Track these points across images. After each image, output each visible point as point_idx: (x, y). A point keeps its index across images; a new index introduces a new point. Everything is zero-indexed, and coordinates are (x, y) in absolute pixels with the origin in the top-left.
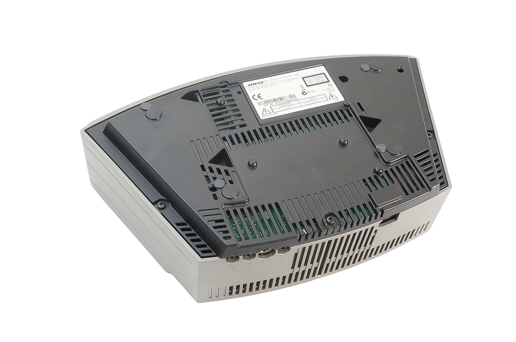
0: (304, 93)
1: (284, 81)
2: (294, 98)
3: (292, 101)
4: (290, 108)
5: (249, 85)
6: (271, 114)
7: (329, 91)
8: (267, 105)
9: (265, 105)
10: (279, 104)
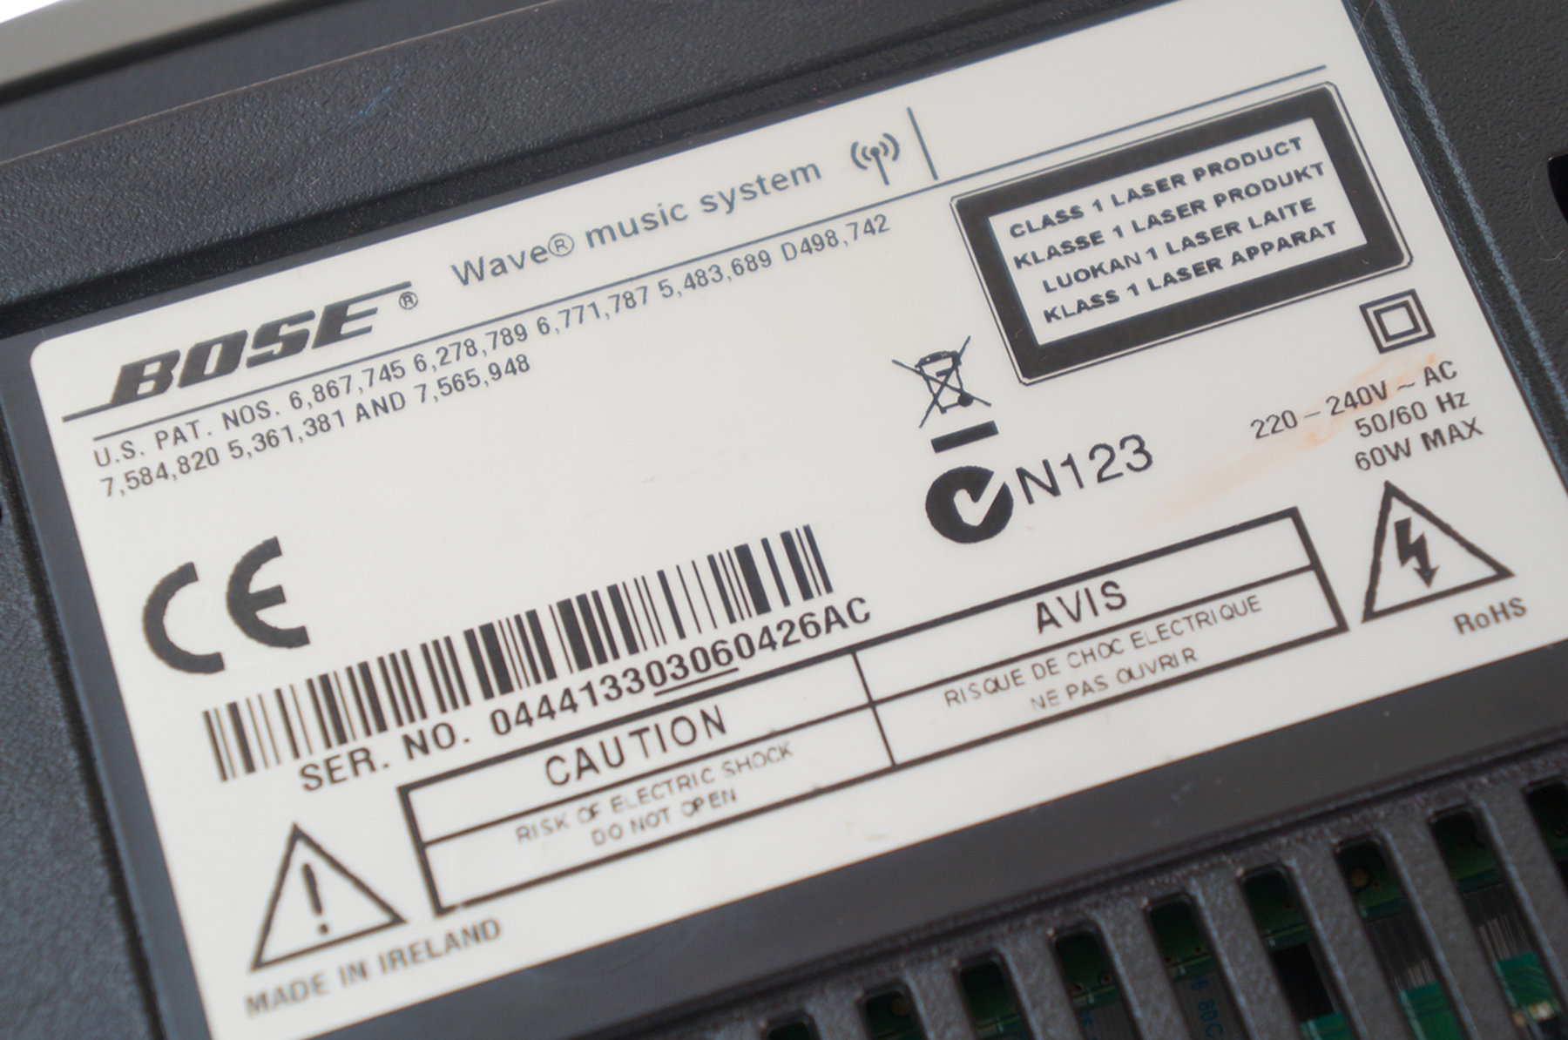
0: (962, 499)
1: (676, 279)
2: (798, 607)
3: (765, 660)
4: (707, 815)
5: (128, 386)
6: (396, 938)
7: (1366, 445)
8: (363, 760)
9: (320, 754)
10: (544, 729)
